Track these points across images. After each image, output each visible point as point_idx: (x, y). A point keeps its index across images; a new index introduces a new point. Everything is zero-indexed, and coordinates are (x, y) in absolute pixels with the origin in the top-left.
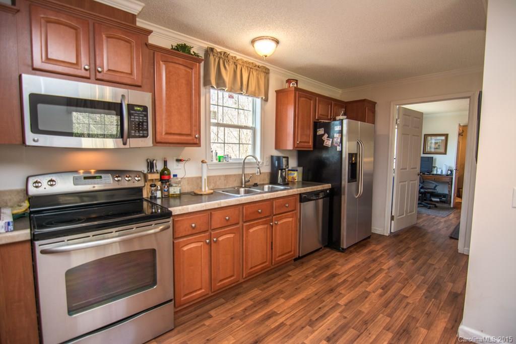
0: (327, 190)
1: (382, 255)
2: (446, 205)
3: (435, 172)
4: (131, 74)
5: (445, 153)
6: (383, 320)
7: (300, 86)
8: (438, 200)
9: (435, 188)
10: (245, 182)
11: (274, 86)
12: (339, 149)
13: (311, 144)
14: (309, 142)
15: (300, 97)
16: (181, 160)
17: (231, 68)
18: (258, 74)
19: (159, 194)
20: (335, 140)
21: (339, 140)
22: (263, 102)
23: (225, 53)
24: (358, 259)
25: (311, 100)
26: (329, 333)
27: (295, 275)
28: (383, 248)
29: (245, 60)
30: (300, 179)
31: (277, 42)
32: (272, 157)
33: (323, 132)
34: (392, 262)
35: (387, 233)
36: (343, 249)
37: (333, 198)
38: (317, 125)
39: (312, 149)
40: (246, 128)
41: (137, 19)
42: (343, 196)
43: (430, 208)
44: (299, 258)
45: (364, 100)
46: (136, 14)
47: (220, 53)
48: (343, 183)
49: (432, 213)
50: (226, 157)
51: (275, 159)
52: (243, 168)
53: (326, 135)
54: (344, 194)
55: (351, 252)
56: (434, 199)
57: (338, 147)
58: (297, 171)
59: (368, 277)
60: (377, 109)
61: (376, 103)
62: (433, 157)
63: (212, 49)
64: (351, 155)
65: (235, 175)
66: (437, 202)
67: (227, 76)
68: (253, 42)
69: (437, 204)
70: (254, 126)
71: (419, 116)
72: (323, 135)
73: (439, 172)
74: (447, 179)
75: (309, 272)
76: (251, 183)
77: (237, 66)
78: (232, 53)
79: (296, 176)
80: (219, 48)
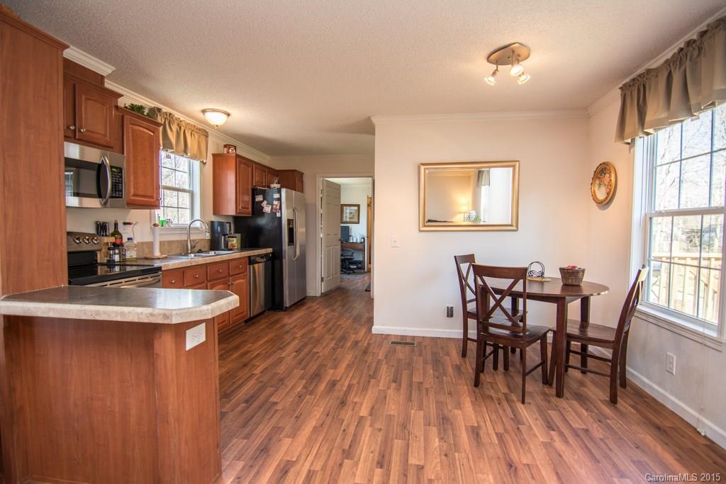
0: (269, 254)
1: (318, 308)
2: (362, 271)
3: (351, 241)
4: (105, 135)
5: (358, 223)
6: (328, 337)
7: (239, 152)
8: (355, 267)
9: (352, 256)
10: (192, 248)
11: (212, 150)
12: (278, 215)
13: (250, 210)
14: (248, 209)
15: (240, 163)
16: (129, 224)
17: (175, 127)
18: (199, 137)
19: (117, 258)
20: (274, 206)
21: (278, 207)
22: (202, 164)
23: (170, 114)
24: (299, 314)
25: (249, 167)
26: (296, 349)
27: (252, 331)
28: (318, 304)
29: (188, 122)
30: (239, 246)
31: (229, 115)
32: (212, 223)
33: (262, 199)
34: (327, 311)
35: (318, 294)
36: (286, 308)
37: (275, 261)
38: (255, 192)
39: (250, 215)
40: (184, 191)
41: (106, 80)
42: (284, 260)
43: (349, 274)
44: (251, 319)
45: (294, 171)
46: (105, 75)
47: (166, 113)
48: (283, 247)
49: (351, 277)
50: (168, 221)
51: (216, 225)
52: (189, 234)
53: (265, 202)
54: (285, 258)
55: (292, 310)
56: (352, 267)
57: (277, 214)
58: (236, 237)
59: (311, 321)
60: (305, 179)
61: (303, 174)
62: (348, 227)
63: (159, 110)
64: (290, 221)
65: (178, 241)
66: (354, 269)
67: (172, 137)
68: (204, 111)
69: (355, 271)
70: (191, 189)
71: (337, 188)
72: (262, 202)
73: (355, 241)
74: (361, 247)
75: (264, 326)
76: (197, 249)
77: (180, 128)
78: (177, 115)
79: (235, 242)
80: (165, 109)
